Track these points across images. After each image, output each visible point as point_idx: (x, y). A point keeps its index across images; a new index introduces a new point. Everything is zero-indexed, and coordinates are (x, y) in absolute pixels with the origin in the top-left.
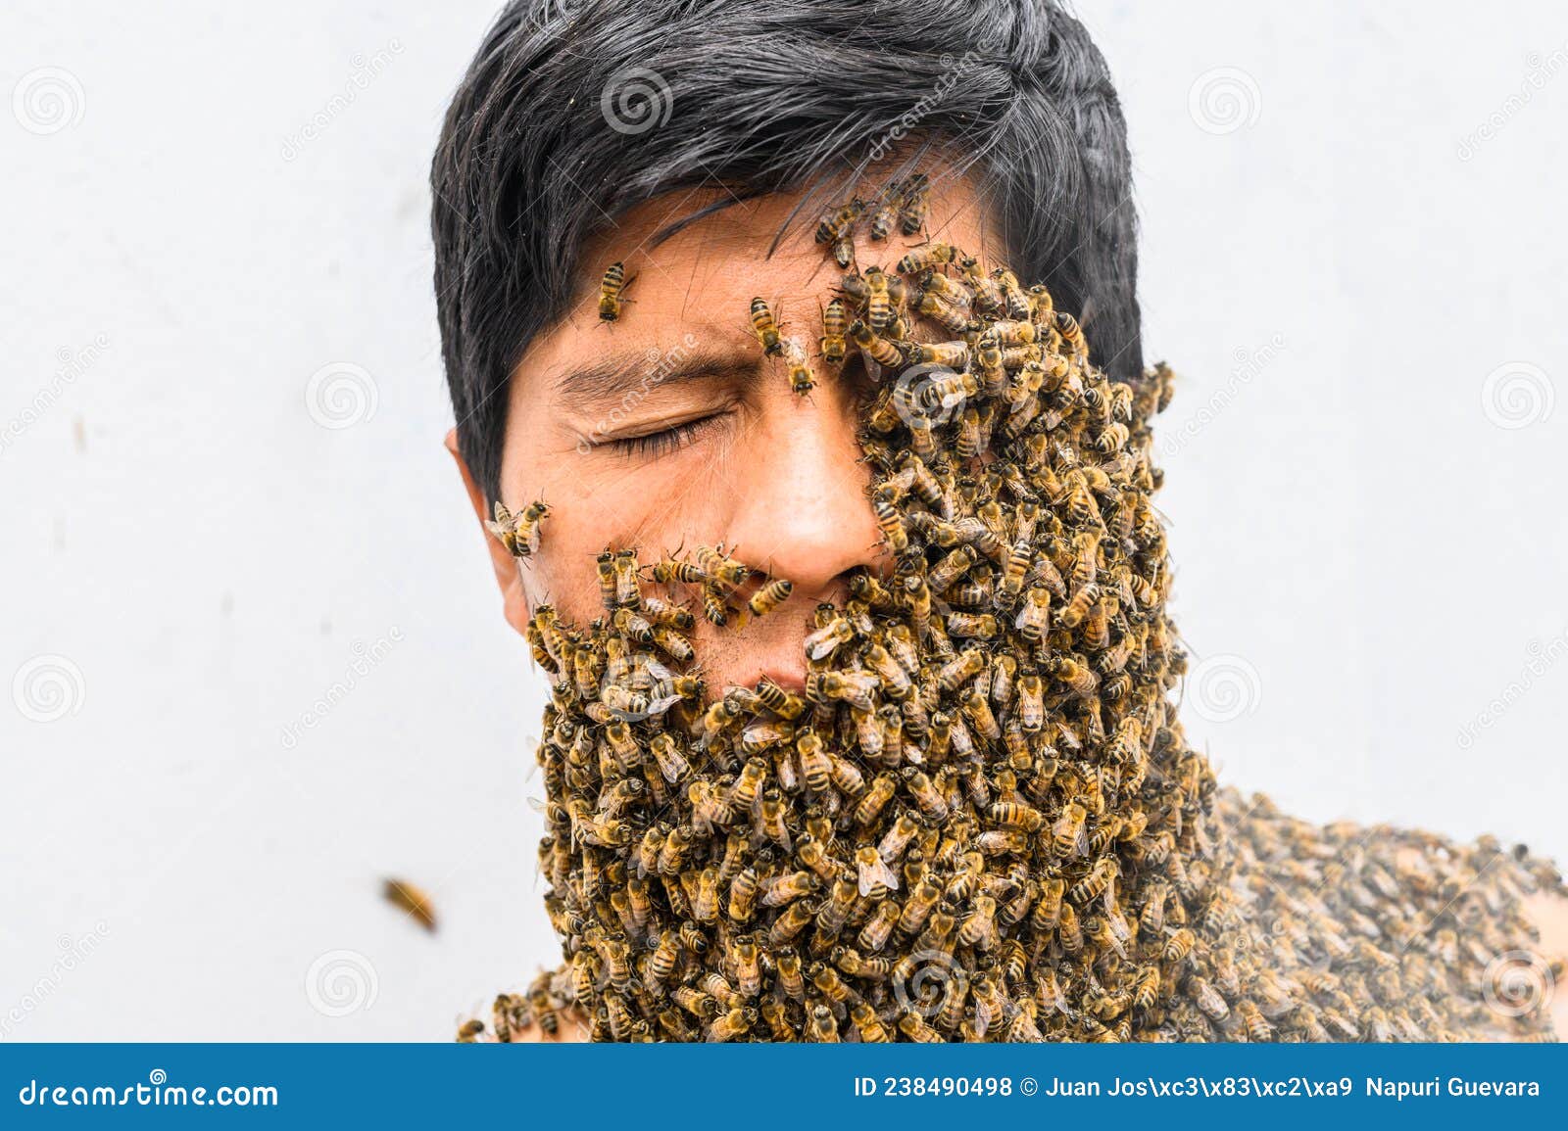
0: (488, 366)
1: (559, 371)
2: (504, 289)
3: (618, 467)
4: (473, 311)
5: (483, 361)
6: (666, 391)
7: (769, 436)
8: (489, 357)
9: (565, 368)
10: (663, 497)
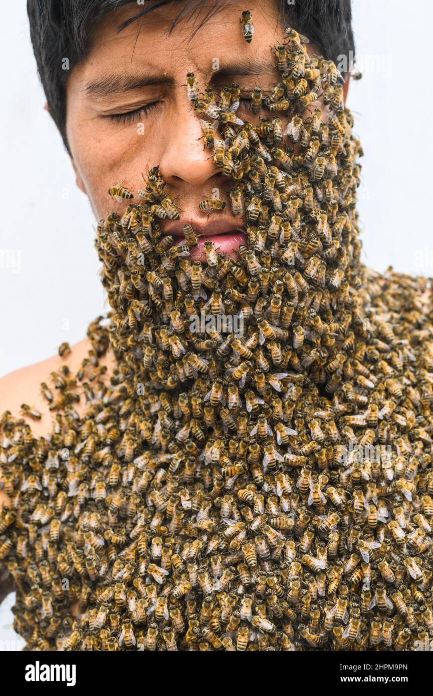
0: (55, 81)
1: (85, 83)
2: (58, 45)
3: (112, 128)
4: (46, 55)
5: (52, 79)
6: (131, 92)
7: (178, 114)
8: (55, 76)
9: (87, 82)
10: (132, 143)
